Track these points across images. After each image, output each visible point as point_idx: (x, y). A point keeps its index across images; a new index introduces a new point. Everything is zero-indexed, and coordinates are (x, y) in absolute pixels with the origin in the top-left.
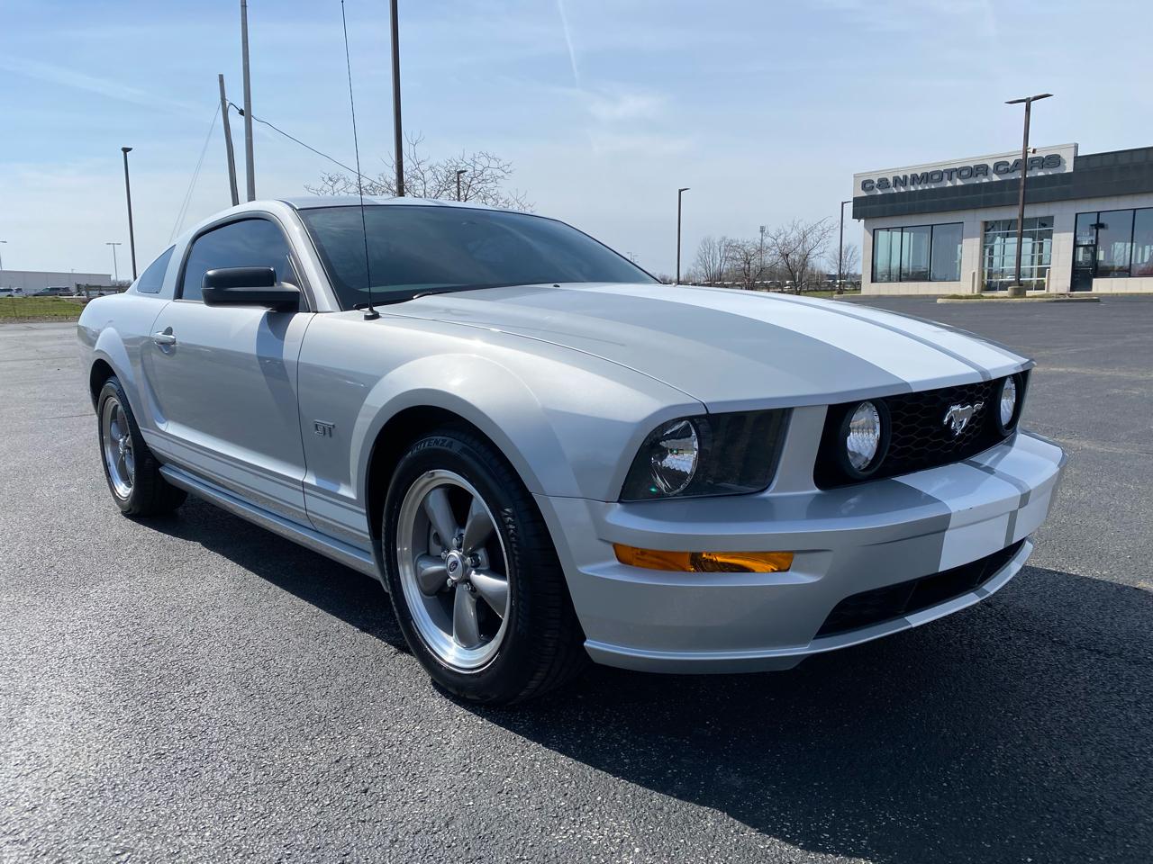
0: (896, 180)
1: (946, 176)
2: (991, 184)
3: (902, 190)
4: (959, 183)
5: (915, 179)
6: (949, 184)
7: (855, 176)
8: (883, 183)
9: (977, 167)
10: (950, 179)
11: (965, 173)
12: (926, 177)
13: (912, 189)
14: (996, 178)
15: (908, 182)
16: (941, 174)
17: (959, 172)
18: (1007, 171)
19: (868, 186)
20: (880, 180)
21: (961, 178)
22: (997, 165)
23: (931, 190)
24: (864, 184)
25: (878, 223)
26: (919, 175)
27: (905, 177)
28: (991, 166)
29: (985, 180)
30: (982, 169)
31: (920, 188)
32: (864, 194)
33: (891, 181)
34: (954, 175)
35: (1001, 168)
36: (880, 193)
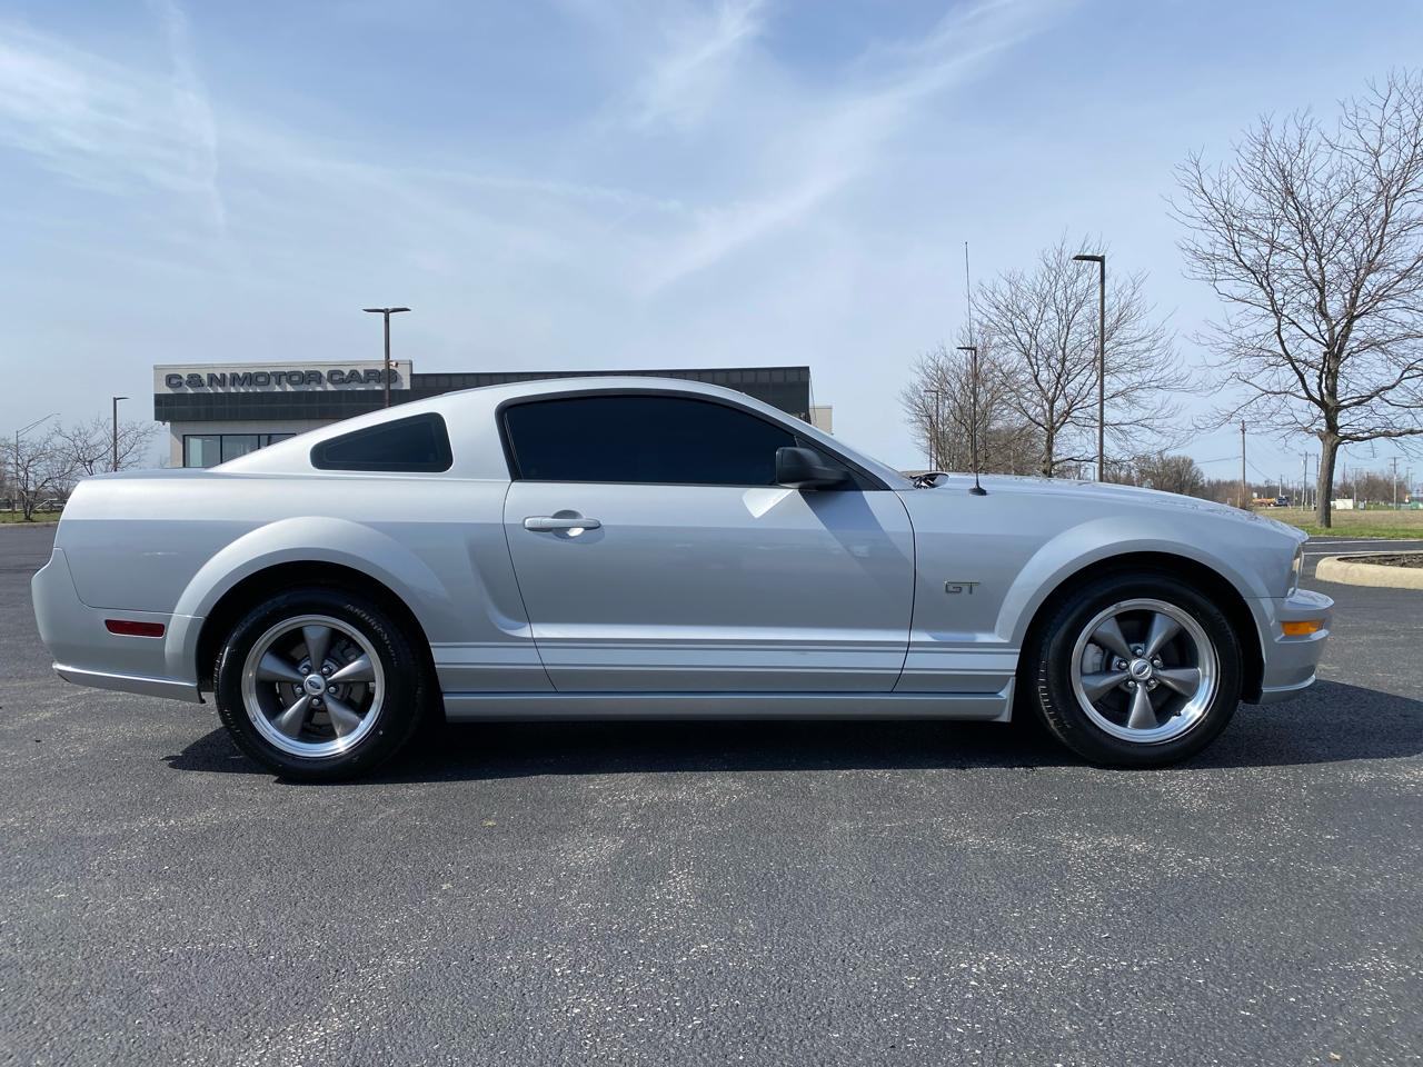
0: (212, 378)
1: (273, 379)
2: (327, 393)
3: (220, 390)
4: (289, 388)
5: (235, 379)
6: (278, 389)
7: (155, 368)
8: (195, 380)
9: (310, 373)
10: (279, 383)
11: (296, 378)
12: (250, 379)
13: (233, 390)
14: (330, 387)
15: (228, 382)
16: (268, 377)
17: (289, 376)
18: (343, 381)
19: (174, 381)
20: (191, 376)
21: (292, 383)
22: (331, 374)
23: (256, 394)
24: (169, 379)
25: (190, 428)
26: (241, 375)
27: (223, 375)
28: (325, 374)
29: (319, 389)
30: (314, 376)
31: (242, 390)
32: (169, 391)
33: (205, 378)
34: (284, 379)
35: (336, 377)
36: (190, 391)
